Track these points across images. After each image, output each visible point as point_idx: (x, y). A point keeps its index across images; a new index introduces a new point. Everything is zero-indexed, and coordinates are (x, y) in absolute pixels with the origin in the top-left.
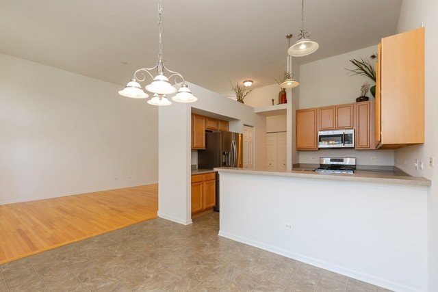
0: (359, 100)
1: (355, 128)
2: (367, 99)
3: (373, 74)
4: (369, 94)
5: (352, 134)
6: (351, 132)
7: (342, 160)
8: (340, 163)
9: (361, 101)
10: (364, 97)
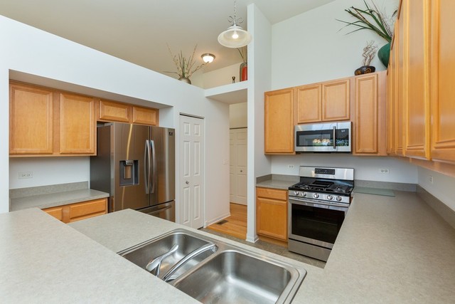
0: (360, 72)
1: (352, 120)
2: (372, 69)
3: (382, 27)
4: (376, 62)
5: (347, 130)
6: (347, 125)
7: (332, 172)
8: (331, 177)
9: (363, 73)
10: (368, 67)
